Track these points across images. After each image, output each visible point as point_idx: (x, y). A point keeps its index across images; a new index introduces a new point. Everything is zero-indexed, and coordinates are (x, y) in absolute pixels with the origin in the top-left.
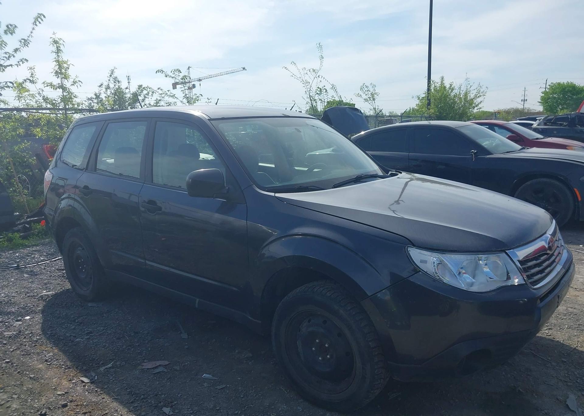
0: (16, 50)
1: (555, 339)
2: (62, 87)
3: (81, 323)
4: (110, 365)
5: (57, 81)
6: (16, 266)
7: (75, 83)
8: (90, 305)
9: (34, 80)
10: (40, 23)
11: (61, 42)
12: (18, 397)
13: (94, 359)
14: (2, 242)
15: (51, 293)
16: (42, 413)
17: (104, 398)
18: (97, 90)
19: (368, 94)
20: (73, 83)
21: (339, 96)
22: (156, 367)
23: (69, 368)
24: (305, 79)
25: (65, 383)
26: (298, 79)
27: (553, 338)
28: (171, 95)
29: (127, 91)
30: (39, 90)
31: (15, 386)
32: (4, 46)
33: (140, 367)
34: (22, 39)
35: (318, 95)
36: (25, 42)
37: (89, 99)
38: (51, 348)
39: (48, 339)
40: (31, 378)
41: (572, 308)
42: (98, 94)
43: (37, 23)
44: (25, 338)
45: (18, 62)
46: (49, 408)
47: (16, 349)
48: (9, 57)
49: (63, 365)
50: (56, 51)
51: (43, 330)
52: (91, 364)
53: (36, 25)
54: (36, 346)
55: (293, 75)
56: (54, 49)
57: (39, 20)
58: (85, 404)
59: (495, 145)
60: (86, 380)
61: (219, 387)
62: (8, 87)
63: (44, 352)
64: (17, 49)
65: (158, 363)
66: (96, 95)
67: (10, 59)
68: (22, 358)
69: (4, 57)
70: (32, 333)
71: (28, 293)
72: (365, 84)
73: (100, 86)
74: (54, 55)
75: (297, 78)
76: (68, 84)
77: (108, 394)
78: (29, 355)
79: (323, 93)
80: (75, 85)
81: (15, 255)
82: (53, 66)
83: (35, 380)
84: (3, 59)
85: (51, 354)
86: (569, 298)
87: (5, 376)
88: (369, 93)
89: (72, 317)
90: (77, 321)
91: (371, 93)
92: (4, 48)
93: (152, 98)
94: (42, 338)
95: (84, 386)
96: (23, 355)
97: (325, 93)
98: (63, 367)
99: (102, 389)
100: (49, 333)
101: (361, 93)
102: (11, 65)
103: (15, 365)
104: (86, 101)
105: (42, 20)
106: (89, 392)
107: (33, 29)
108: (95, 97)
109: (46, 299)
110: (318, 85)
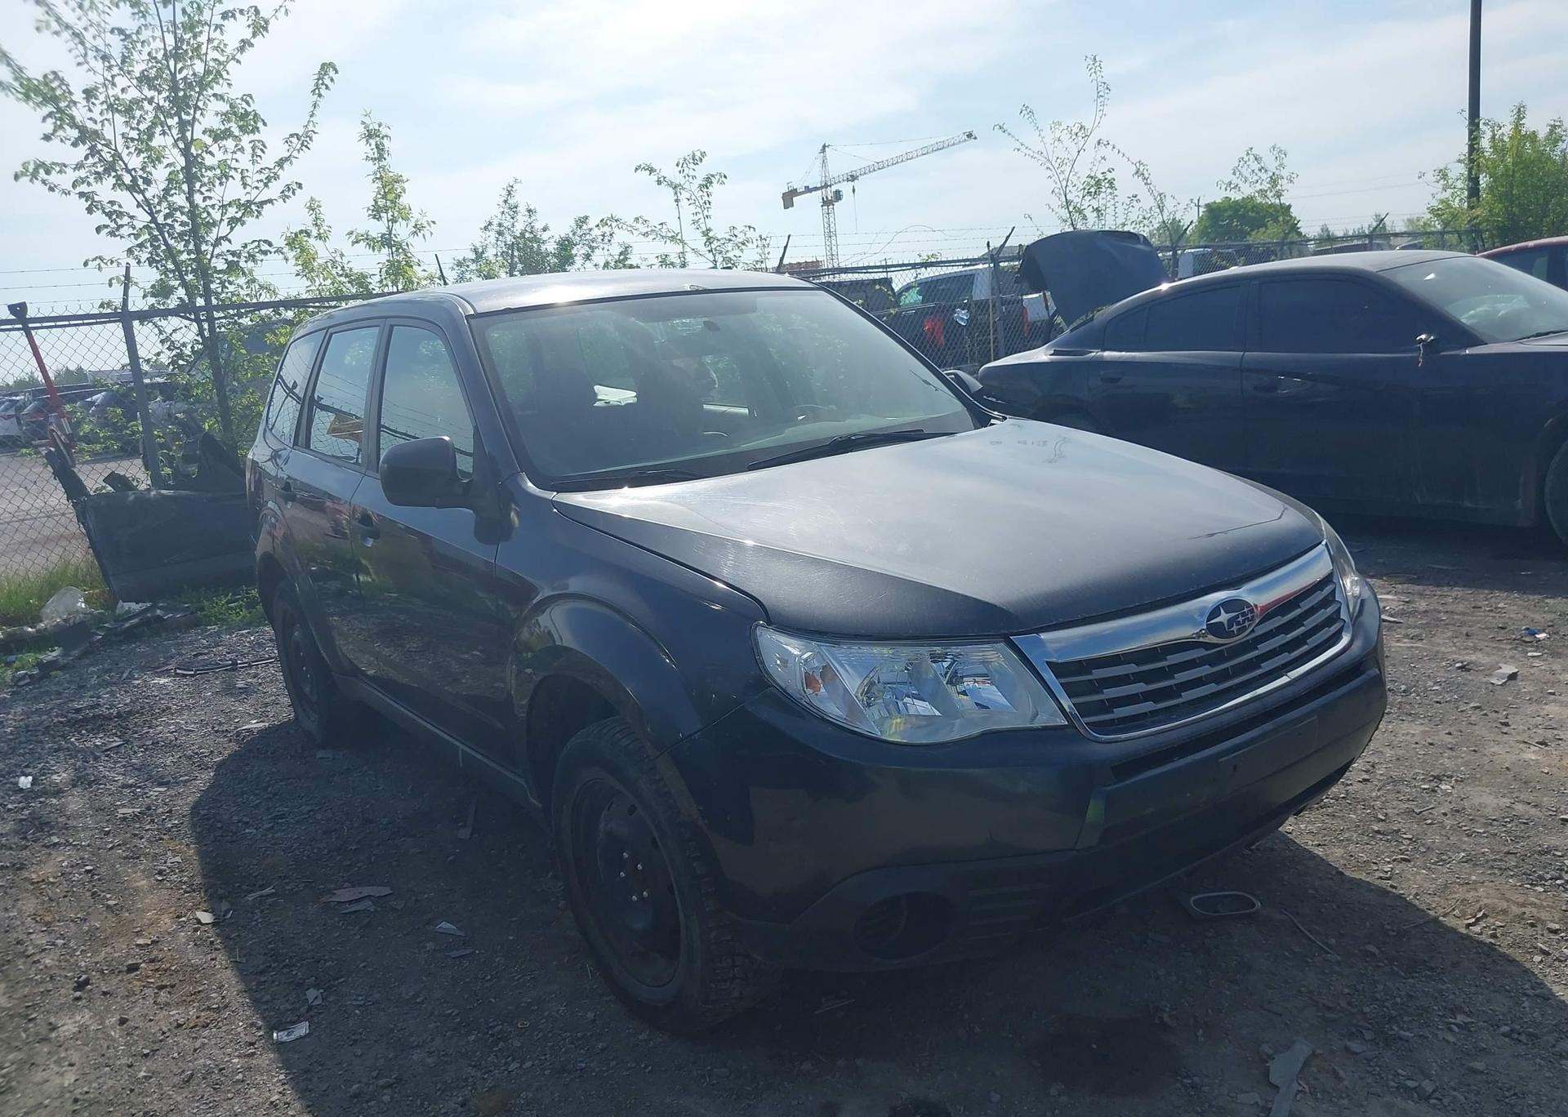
0: (280, 163)
1: (1395, 888)
2: (387, 241)
3: (276, 794)
4: (269, 890)
5: (377, 228)
6: (230, 665)
7: (418, 228)
8: (320, 754)
9: (322, 231)
10: (327, 88)
11: (384, 131)
12: (64, 944)
13: (251, 874)
14: (235, 610)
15: (261, 725)
16: (81, 980)
17: (212, 959)
18: (477, 238)
19: (1259, 181)
20: (414, 230)
21: (1156, 194)
22: (358, 901)
23: (194, 891)
24: (1056, 155)
25: (167, 922)
26: (1035, 155)
27: (1392, 886)
28: (669, 235)
29: (545, 236)
30: (334, 255)
31: (72, 921)
32: (259, 152)
33: (325, 899)
34: (292, 136)
35: (1090, 198)
36: (303, 140)
37: (459, 264)
38: (187, 845)
39: (194, 825)
40: (108, 907)
41: (1529, 804)
42: (480, 250)
43: (323, 91)
44: (152, 821)
45: (283, 192)
46: (102, 972)
47: (119, 845)
48: (269, 179)
49: (185, 883)
50: (376, 155)
51: (195, 808)
52: (238, 885)
53: (320, 95)
54: (163, 839)
55: (1019, 146)
56: (369, 149)
57: (327, 81)
58: (173, 968)
59: (1503, 314)
60: (206, 918)
61: (454, 954)
62: (265, 253)
63: (169, 853)
64: (281, 159)
65: (367, 891)
66: (475, 251)
67: (269, 184)
68: (120, 864)
69: (258, 181)
70: (170, 811)
71: (220, 724)
72: (1254, 151)
73: (486, 228)
74: (372, 167)
75: (1032, 155)
76: (402, 231)
77: (229, 950)
78: (137, 858)
79: (1103, 190)
80: (420, 235)
81: (248, 640)
82: (369, 192)
83: (113, 912)
84: (257, 188)
85: (178, 859)
86: (1548, 773)
87: (67, 899)
88: (1264, 176)
89: (268, 779)
90: (270, 789)
91: (1271, 178)
92: (259, 159)
93: (610, 248)
94: (182, 823)
95: (196, 930)
96: (125, 858)
97: (1109, 190)
98: (184, 887)
99: (226, 938)
100: (202, 812)
101: (1235, 181)
102: (270, 201)
103: (96, 877)
104: (453, 269)
105: (332, 80)
106: (195, 945)
107: (315, 106)
108: (473, 256)
109: (243, 740)
110: (1094, 169)
